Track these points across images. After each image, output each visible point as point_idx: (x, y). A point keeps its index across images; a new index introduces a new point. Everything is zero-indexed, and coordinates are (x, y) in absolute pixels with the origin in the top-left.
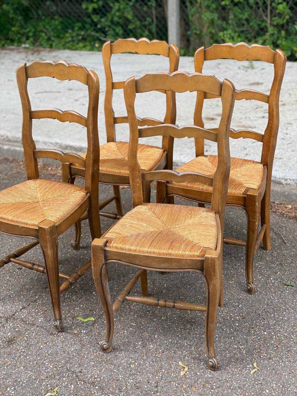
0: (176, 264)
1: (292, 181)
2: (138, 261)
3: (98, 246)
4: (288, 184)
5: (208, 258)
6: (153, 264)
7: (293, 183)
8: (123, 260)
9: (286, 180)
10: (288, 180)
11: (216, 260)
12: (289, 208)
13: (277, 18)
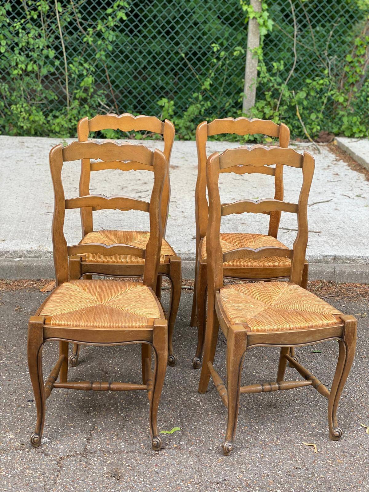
0: (319, 335)
2: (282, 340)
3: (242, 332)
5: (349, 322)
6: (298, 341)
8: (267, 342)
11: (356, 323)
13: (79, 91)
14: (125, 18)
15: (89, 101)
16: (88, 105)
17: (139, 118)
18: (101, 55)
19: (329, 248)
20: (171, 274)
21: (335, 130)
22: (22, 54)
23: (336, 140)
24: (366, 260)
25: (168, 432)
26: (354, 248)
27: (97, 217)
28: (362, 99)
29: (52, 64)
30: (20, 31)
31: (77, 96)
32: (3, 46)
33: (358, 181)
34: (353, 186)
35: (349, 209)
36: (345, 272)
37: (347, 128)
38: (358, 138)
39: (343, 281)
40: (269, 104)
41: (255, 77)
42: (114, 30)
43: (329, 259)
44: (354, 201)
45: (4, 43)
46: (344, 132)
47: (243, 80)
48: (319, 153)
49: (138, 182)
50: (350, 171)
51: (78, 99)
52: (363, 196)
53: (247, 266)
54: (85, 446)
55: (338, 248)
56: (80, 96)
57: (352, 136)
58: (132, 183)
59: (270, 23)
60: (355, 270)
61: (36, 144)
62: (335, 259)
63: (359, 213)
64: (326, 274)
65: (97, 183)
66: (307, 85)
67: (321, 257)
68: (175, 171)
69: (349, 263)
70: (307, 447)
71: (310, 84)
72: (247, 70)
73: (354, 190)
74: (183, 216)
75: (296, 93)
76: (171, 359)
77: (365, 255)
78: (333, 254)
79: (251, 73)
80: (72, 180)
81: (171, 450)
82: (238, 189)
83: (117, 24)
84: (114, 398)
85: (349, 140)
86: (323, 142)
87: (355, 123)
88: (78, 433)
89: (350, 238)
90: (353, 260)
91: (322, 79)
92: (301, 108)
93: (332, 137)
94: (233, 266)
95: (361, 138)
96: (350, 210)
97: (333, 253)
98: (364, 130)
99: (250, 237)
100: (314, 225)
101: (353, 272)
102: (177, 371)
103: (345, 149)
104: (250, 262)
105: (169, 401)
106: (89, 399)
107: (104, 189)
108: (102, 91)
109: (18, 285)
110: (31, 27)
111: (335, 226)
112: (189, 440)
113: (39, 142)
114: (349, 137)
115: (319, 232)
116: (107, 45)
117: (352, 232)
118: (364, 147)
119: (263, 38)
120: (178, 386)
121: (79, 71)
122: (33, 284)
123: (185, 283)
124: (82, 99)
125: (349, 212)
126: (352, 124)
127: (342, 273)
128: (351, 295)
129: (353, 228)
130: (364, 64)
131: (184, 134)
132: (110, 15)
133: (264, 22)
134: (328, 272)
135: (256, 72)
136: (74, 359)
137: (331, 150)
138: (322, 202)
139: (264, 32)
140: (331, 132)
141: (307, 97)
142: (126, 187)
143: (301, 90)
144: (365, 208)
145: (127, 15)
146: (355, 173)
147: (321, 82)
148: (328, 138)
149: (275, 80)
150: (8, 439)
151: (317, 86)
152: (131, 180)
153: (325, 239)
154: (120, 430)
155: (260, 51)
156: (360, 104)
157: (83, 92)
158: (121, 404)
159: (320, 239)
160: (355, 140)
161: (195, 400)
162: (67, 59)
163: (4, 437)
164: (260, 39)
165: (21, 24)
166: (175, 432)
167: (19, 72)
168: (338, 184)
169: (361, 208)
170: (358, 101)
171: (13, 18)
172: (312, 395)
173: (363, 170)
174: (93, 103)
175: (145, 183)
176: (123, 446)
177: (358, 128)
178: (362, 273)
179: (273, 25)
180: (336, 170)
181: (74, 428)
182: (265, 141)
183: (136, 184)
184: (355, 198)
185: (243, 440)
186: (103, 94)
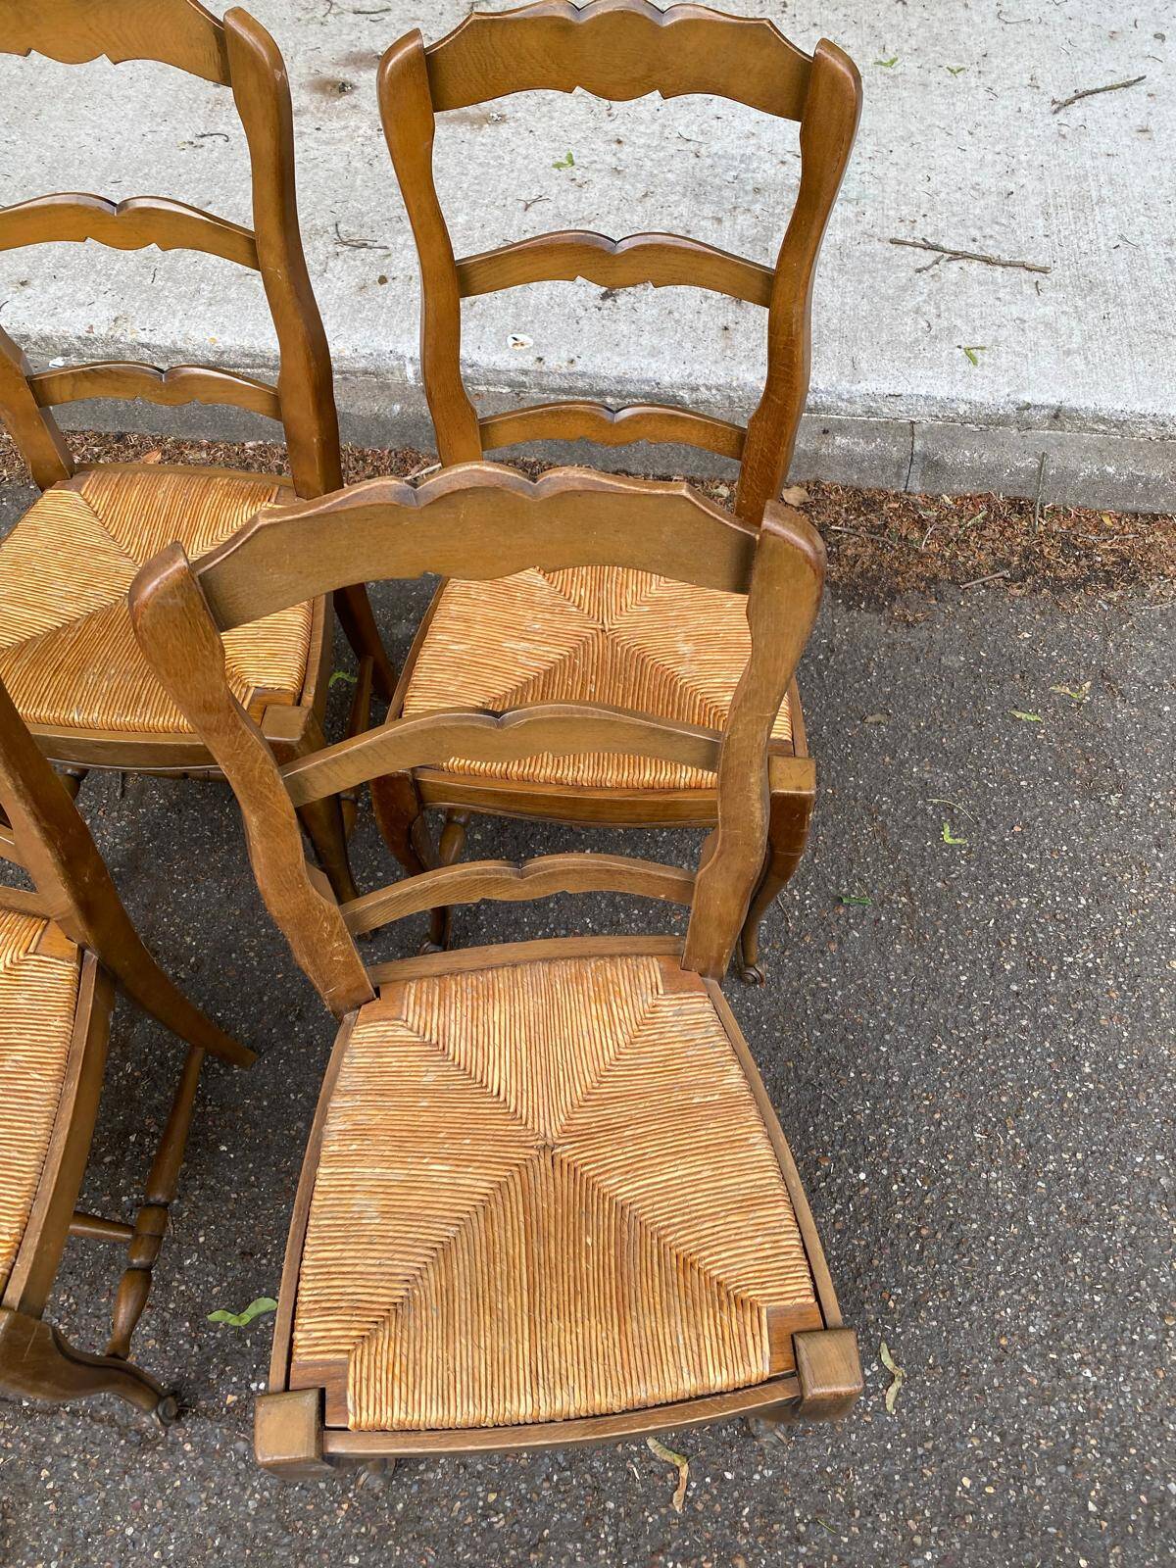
1: (714, 391)
4: (702, 402)
7: (718, 397)
9: (695, 389)
10: (702, 389)
12: (722, 496)
24: (1163, 425)
25: (234, 1320)
36: (1075, 475)
39: (1062, 500)
43: (1036, 416)
60: (1111, 470)
62: (1056, 417)
64: (1010, 474)
67: (1011, 409)
69: (1104, 432)
74: (614, 162)
77: (1165, 411)
78: (1053, 402)
81: (210, 1424)
90: (1120, 425)
101: (1103, 476)
111: (1111, 229)
115: (1044, 271)
127: (1066, 477)
134: (1019, 470)
138: (1106, 89)
153: (1050, 310)
159: (1033, 310)
178: (1133, 480)
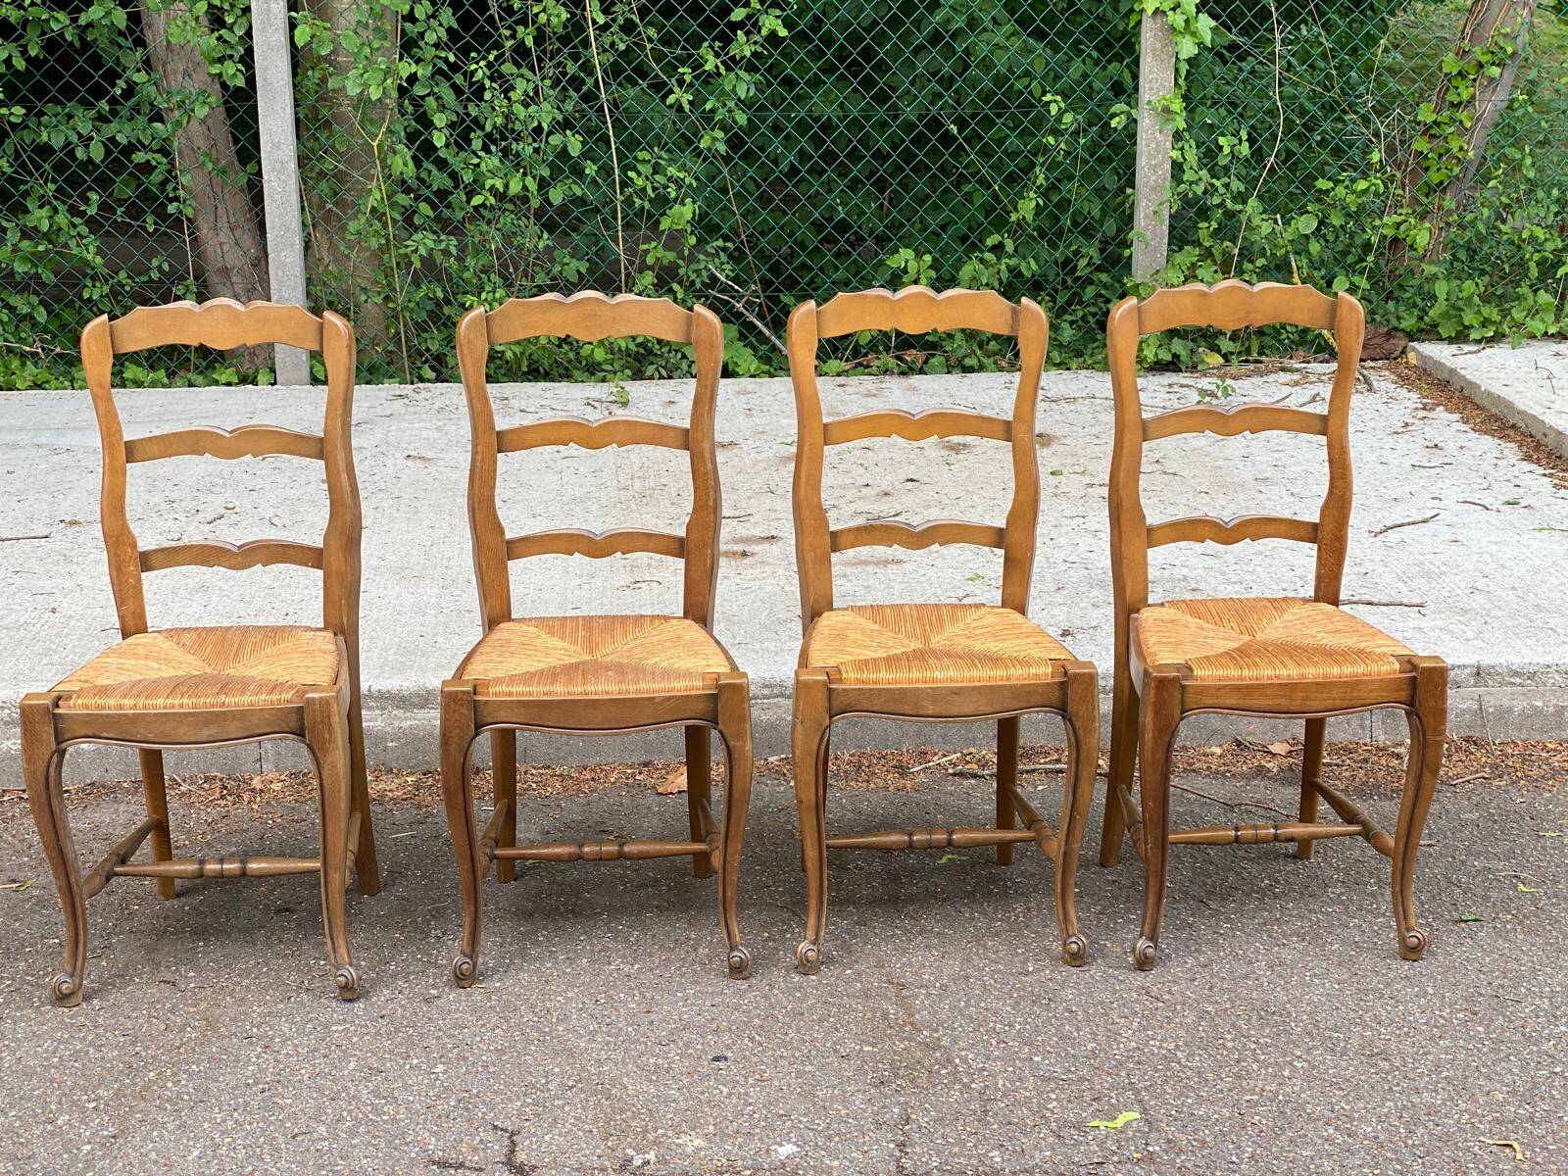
13: (654, 244)
14: (783, 32)
15: (682, 271)
16: (680, 283)
17: (949, 298)
18: (715, 139)
19: (1455, 644)
20: (1071, 708)
21: (1409, 322)
22: (493, 148)
23: (1414, 349)
25: (1110, 1124)
26: (1529, 642)
27: (777, 589)
28: (1482, 228)
29: (578, 172)
30: (487, 83)
31: (650, 260)
32: (440, 130)
33: (1500, 462)
34: (1489, 478)
35: (1494, 539)
36: (1510, 710)
37: (1446, 316)
38: (1479, 342)
39: (1507, 735)
40: (1208, 254)
41: (1165, 179)
42: (751, 68)
43: (1463, 675)
44: (1502, 517)
45: (440, 120)
46: (1435, 326)
47: (1129, 191)
48: (1370, 389)
49: (864, 490)
50: (1472, 435)
51: (651, 268)
52: (1524, 503)
53: (1278, 677)
54: (898, 1160)
55: (1483, 645)
56: (658, 259)
57: (1460, 337)
58: (849, 495)
59: (1205, 24)
60: (1539, 704)
61: (543, 402)
62: (1478, 674)
63: (1524, 549)
64: (1457, 716)
65: (749, 498)
66: (1320, 196)
68: (960, 456)
69: (1521, 684)
70: (1494, 1149)
71: (1327, 192)
72: (1142, 162)
73: (1496, 486)
75: (1287, 223)
76: (1074, 946)
78: (1471, 662)
79: (1154, 168)
80: (674, 494)
81: (1129, 1166)
82: (1156, 500)
83: (760, 49)
84: (940, 1047)
85: (1454, 348)
86: (1374, 360)
87: (1470, 298)
88: (869, 1130)
89: (1512, 617)
90: (1530, 676)
91: (1365, 176)
92: (1305, 261)
93: (1400, 342)
94: (1241, 678)
95: (1490, 341)
96: (1496, 543)
97: (1471, 659)
98: (1496, 317)
99: (1265, 607)
100: (1401, 585)
101: (1535, 708)
102: (1092, 977)
103: (1446, 376)
104: (1285, 666)
105: (1093, 1051)
106: (873, 1052)
107: (773, 515)
108: (720, 243)
109: (593, 779)
110: (515, 70)
111: (1461, 584)
112: (1169, 1141)
113: (549, 394)
114: (1451, 340)
115: (1421, 605)
116: (730, 111)
117: (1515, 600)
118: (1503, 367)
119: (1184, 67)
120: (1106, 1014)
121: (654, 189)
122: (633, 776)
123: (1056, 757)
124: (663, 268)
125: (1495, 548)
126: (1460, 303)
127: (1503, 713)
128: (1535, 772)
129: (1514, 589)
130: (1472, 129)
131: (960, 353)
132: (740, 25)
133: (1187, 21)
134: (1463, 712)
135: (1168, 166)
136: (810, 954)
137: (1404, 380)
138: (1409, 524)
139: (1188, 48)
140: (1395, 329)
141: (1318, 229)
142: (834, 506)
143: (1303, 211)
144: (1537, 534)
145: (788, 23)
146: (1488, 442)
147: (1362, 185)
148: (1387, 346)
149: (1227, 186)
150: (689, 1150)
151: (1350, 198)
152: (843, 487)
153: (1440, 623)
154: (979, 1121)
155: (1178, 105)
156: (1476, 245)
157: (666, 247)
158: (964, 1060)
159: (1426, 623)
160: (1474, 348)
161: (1160, 1047)
162: (621, 157)
163: (679, 1145)
164: (1177, 70)
165: (490, 65)
166: (1128, 1124)
167: (487, 199)
168: (1446, 474)
169: (1526, 536)
170: (1468, 234)
171: (465, 51)
172: (1480, 1024)
173: (1511, 433)
174: (693, 277)
175: (886, 494)
176: (998, 1159)
177: (1479, 312)
178: (1559, 711)
179: (1214, 30)
180: (1432, 433)
181: (855, 1118)
182: (1203, 361)
183: (861, 498)
184: (1502, 508)
185: (1316, 1139)
186: (724, 249)
